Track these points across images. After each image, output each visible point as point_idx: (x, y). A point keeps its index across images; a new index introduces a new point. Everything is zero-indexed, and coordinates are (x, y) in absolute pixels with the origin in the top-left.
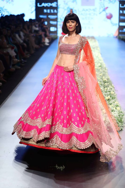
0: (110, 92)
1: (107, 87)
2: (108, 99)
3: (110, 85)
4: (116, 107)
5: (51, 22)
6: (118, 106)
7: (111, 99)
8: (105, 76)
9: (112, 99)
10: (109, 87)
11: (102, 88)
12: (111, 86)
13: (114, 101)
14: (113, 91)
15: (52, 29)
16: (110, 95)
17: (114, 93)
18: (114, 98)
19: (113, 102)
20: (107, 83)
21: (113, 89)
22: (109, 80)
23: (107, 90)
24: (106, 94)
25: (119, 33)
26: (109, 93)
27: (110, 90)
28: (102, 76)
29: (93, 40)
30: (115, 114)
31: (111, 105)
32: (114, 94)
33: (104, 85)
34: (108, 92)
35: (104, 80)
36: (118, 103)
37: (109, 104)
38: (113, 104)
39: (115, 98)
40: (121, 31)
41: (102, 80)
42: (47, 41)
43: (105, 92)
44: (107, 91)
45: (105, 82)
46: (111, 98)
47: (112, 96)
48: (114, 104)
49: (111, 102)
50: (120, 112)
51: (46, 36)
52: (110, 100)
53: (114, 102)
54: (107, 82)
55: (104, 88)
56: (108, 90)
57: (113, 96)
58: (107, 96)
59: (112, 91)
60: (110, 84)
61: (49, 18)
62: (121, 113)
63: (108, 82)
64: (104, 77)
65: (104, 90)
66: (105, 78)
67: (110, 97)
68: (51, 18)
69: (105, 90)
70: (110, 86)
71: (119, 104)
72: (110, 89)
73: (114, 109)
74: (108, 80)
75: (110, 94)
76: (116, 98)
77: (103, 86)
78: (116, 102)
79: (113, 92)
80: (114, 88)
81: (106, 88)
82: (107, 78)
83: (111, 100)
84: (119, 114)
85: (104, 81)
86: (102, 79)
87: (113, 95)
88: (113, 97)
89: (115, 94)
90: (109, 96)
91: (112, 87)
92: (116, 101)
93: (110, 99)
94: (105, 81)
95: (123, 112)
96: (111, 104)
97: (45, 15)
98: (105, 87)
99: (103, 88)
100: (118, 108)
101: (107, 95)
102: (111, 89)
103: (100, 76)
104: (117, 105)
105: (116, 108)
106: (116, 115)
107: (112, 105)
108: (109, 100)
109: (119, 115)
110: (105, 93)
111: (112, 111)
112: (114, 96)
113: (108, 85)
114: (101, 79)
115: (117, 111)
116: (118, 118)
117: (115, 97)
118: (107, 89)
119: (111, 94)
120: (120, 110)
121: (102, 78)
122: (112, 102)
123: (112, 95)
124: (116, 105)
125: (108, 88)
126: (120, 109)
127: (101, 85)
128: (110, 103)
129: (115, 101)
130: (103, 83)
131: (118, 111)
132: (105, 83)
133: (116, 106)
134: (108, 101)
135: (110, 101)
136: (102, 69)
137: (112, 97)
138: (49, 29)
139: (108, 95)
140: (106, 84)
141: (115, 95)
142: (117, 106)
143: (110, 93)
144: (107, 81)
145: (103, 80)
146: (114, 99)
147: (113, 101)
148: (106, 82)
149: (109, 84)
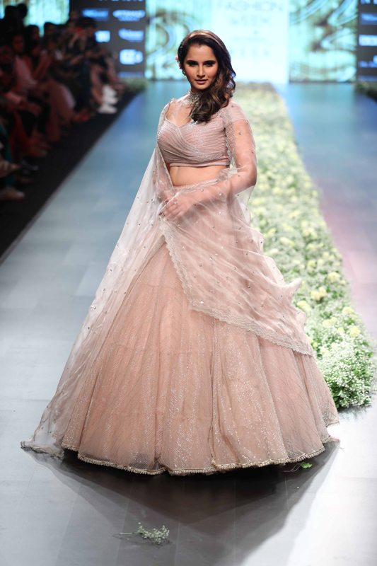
0: (326, 273)
1: (314, 257)
2: (318, 299)
3: (325, 251)
4: (346, 324)
5: (125, 34)
6: (353, 322)
7: (330, 299)
8: (309, 220)
9: (335, 297)
10: (321, 255)
11: (299, 259)
12: (331, 253)
13: (341, 303)
14: (336, 269)
15: (127, 56)
16: (325, 284)
17: (341, 279)
18: (341, 296)
19: (337, 309)
20: (315, 243)
21: (337, 264)
22: (322, 233)
23: (315, 268)
24: (313, 280)
25: (360, 72)
26: (321, 278)
27: (328, 267)
28: (299, 221)
29: (269, 96)
30: (343, 349)
31: (328, 320)
32: (338, 280)
33: (304, 248)
34: (319, 275)
35: (306, 232)
36: (353, 313)
37: (322, 317)
38: (336, 315)
39: (344, 293)
40: (364, 65)
41: (297, 234)
42: (108, 98)
43: (309, 274)
44: (317, 270)
45: (307, 240)
46: (330, 295)
47: (333, 288)
48: (338, 317)
49: (328, 309)
50: (361, 342)
51: (105, 79)
52: (327, 302)
53: (341, 310)
54: (316, 240)
55: (307, 259)
56: (320, 268)
57: (336, 286)
58: (314, 287)
59: (333, 271)
60: (326, 248)
61: (116, 19)
62: (363, 346)
63: (319, 241)
64: (304, 224)
65: (306, 267)
66: (309, 225)
67: (325, 291)
68: (123, 19)
69: (310, 269)
70: (326, 254)
71: (356, 317)
72: (325, 264)
73: (341, 331)
74: (319, 235)
75: (326, 282)
76: (345, 296)
77: (302, 254)
78: (345, 309)
79: (337, 276)
80: (341, 261)
81: (312, 262)
82: (317, 226)
83: (330, 302)
84: (356, 350)
85: (304, 238)
86: (298, 228)
87: (336, 283)
88: (335, 292)
89: (343, 282)
90: (323, 289)
91: (332, 258)
92: (348, 306)
93: (325, 299)
94: (310, 235)
95: (369, 344)
96: (331, 314)
97: (102, 10)
98: (308, 257)
99: (302, 259)
100: (354, 330)
101: (317, 285)
102: (331, 263)
103: (294, 218)
104: (350, 319)
105: (346, 330)
106: (348, 352)
107: (333, 319)
108: (324, 303)
109: (357, 354)
110: (309, 279)
111: (333, 341)
112: (339, 287)
113: (319, 250)
114: (295, 228)
115: (348, 339)
116: (352, 364)
117: (342, 292)
118: (316, 263)
119: (329, 280)
120: (361, 336)
121: (297, 226)
122: (332, 309)
123: (332, 284)
124: (346, 319)
125: (321, 261)
126: (359, 331)
127: (297, 250)
128: (325, 314)
129: (344, 306)
130: (302, 245)
131: (353, 339)
132: (307, 243)
133: (345, 322)
134: (320, 305)
135: (324, 306)
136: (298, 196)
137: (332, 290)
138: (115, 57)
139: (320, 286)
140: (311, 246)
141: (343, 285)
142: (350, 324)
143: (326, 279)
144: (315, 235)
145: (301, 232)
146: (339, 298)
147: (337, 303)
148: (311, 241)
149: (324, 246)
